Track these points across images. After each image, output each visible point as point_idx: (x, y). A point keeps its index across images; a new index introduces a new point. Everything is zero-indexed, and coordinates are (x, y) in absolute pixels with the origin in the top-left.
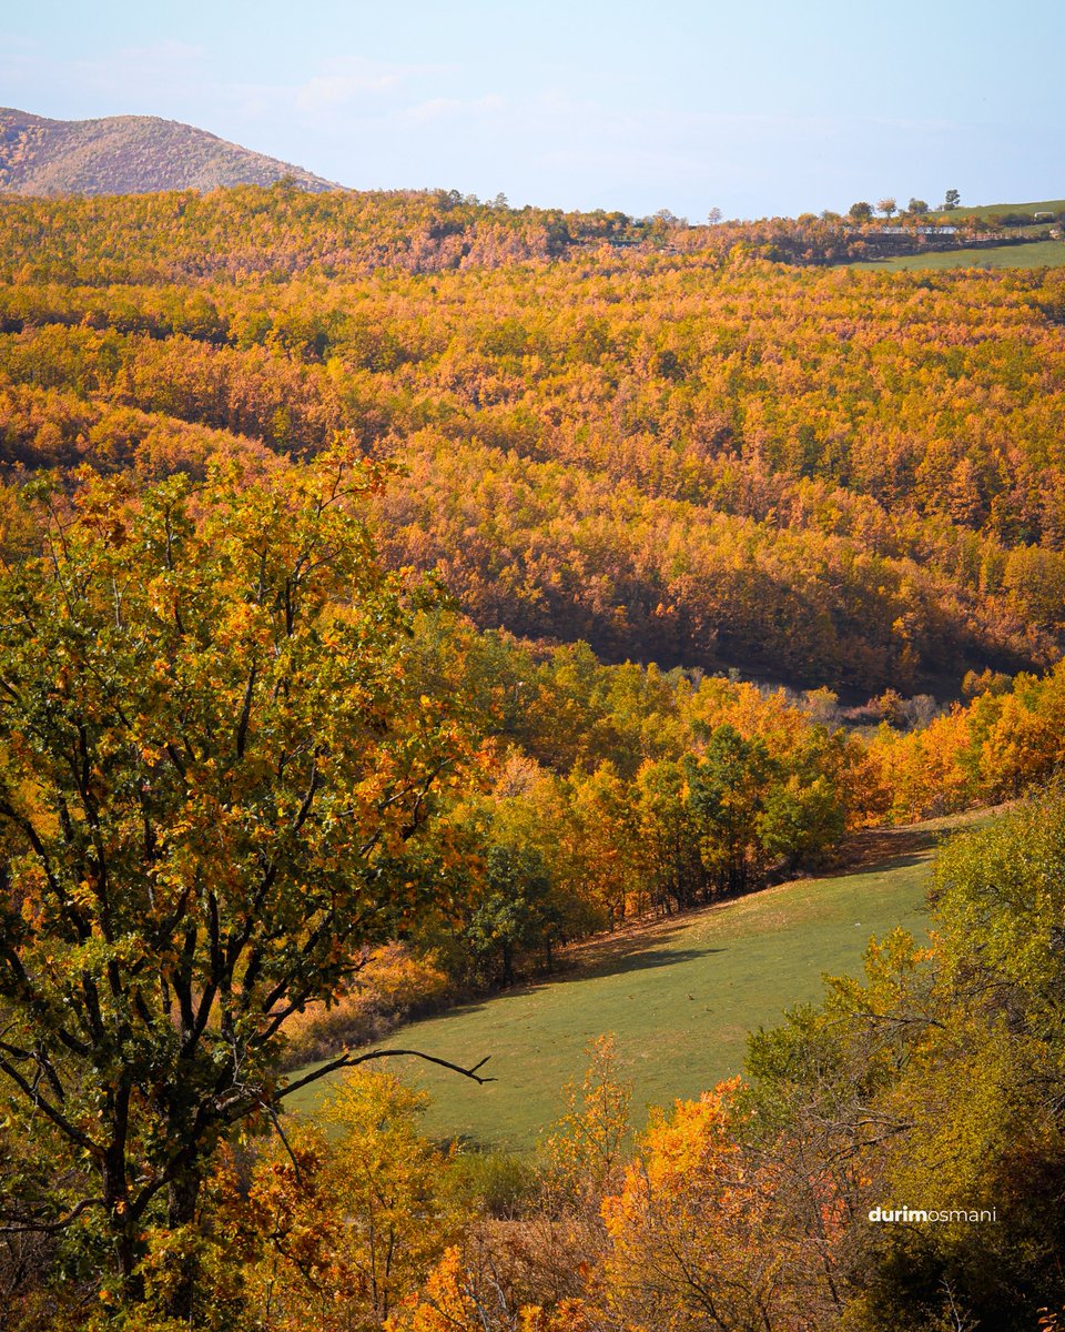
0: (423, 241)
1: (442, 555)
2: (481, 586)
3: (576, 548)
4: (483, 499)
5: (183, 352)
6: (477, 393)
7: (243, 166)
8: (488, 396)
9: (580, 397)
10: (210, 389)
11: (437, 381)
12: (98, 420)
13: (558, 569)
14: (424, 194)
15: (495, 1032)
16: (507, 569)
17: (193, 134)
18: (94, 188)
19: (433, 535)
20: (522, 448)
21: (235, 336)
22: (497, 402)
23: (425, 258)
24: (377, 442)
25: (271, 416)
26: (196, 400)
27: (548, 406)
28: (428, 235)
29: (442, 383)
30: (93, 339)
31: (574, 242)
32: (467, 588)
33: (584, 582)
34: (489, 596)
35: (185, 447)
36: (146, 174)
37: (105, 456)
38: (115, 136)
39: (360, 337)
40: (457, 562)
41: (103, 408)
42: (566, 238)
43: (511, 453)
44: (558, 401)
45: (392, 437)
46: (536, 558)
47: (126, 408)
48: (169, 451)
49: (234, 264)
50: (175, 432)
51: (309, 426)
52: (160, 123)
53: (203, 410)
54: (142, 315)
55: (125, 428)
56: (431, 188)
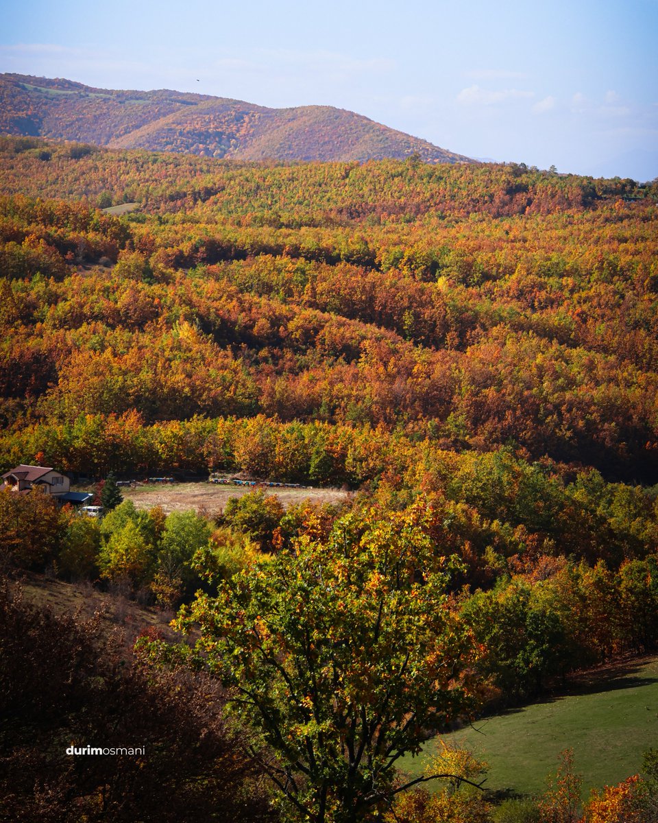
0: (502, 196)
1: (509, 407)
2: (533, 428)
3: (595, 404)
4: (535, 371)
5: (346, 273)
6: (533, 301)
7: (387, 139)
8: (540, 303)
9: (599, 305)
10: (363, 297)
11: (508, 293)
12: (293, 317)
13: (583, 418)
14: (503, 165)
15: (530, 725)
16: (550, 418)
17: (355, 117)
18: (291, 152)
19: (504, 395)
20: (562, 337)
21: (380, 262)
22: (546, 307)
23: (502, 207)
24: (469, 334)
25: (402, 315)
26: (354, 304)
27: (579, 310)
28: (505, 192)
29: (511, 294)
30: (290, 264)
31: (600, 198)
32: (525, 429)
33: (600, 426)
34: (539, 434)
35: (348, 335)
36: (325, 143)
37: (297, 340)
38: (306, 118)
39: (459, 264)
40: (518, 413)
41: (296, 309)
42: (594, 195)
43: (555, 341)
44: (585, 307)
45: (478, 329)
46: (569, 410)
47: (311, 309)
48: (337, 338)
49: (380, 209)
50: (341, 325)
51: (426, 322)
52: (334, 110)
53: (359, 310)
54: (321, 247)
55: (310, 322)
56: (508, 162)
